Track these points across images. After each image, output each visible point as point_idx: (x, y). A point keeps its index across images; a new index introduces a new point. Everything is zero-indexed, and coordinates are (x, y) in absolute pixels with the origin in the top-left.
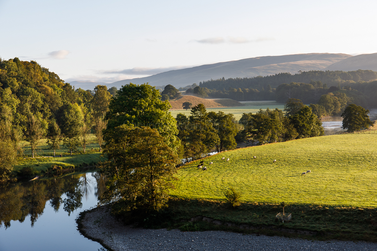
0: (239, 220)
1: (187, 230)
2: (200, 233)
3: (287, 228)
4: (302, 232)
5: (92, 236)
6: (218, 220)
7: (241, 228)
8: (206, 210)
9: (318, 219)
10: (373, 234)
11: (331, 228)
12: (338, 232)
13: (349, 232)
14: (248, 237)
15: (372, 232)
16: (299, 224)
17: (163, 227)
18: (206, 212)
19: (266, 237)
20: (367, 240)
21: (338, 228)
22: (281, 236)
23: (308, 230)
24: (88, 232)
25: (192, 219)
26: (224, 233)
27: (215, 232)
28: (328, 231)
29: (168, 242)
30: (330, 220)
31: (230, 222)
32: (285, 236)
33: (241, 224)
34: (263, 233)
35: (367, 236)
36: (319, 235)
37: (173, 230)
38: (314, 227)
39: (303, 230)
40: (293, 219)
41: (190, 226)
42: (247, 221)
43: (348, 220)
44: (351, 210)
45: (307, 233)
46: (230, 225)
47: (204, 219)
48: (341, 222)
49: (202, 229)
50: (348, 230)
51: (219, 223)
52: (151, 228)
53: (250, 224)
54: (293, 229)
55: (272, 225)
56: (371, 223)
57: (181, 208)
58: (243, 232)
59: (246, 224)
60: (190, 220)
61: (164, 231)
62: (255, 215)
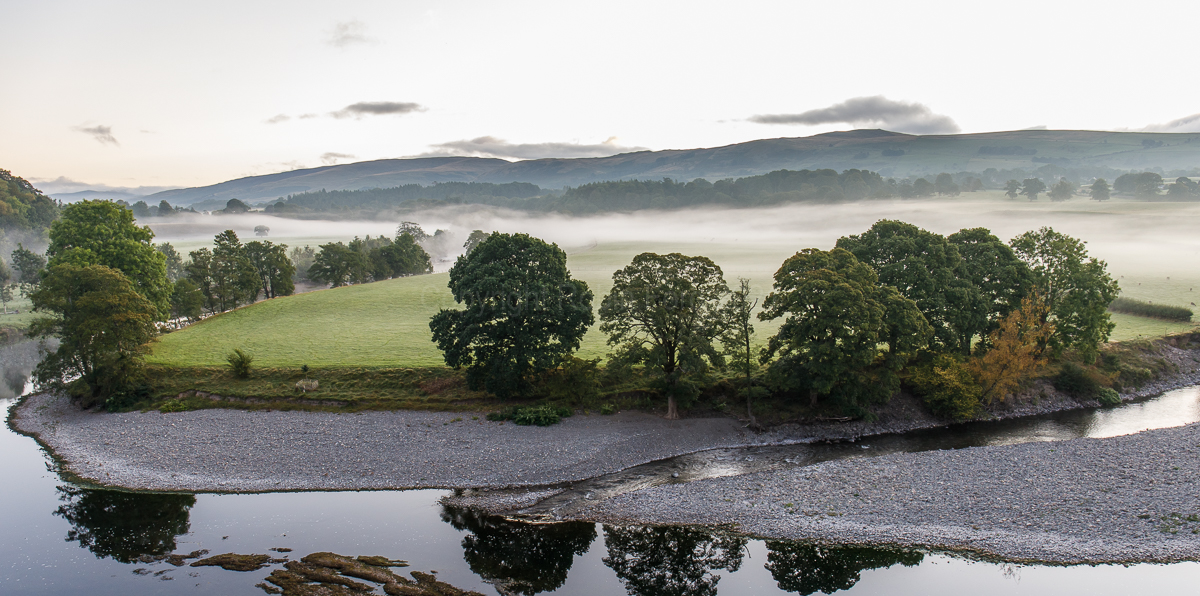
0: (246, 393)
1: (169, 411)
2: (187, 413)
3: (309, 399)
4: (329, 403)
5: (24, 429)
6: (217, 394)
7: (248, 402)
8: (202, 381)
9: (352, 386)
10: (418, 400)
11: (366, 396)
12: (375, 400)
13: (389, 400)
14: (253, 415)
15: (418, 397)
16: (326, 392)
17: (136, 410)
18: (201, 384)
19: (278, 413)
20: (408, 408)
21: (376, 396)
22: (300, 410)
23: (336, 400)
24: (21, 424)
25: (181, 396)
26: (222, 411)
27: (211, 411)
28: (362, 400)
29: (137, 428)
30: (368, 386)
31: (233, 396)
32: (305, 410)
33: (247, 398)
34: (276, 408)
35: (410, 403)
36: (350, 406)
37: (149, 413)
38: (345, 396)
39: (330, 400)
40: (320, 387)
41: (174, 405)
42: (256, 394)
43: (392, 384)
44: (398, 371)
45: (335, 404)
46: (232, 400)
47: (198, 394)
48: (382, 387)
49: (192, 408)
50: (389, 397)
51: (218, 399)
52: (119, 412)
53: (260, 398)
54: (317, 400)
55: (290, 397)
56: (419, 386)
57: (166, 381)
58: (247, 408)
59: (254, 397)
60: (177, 396)
61: (137, 414)
62: (269, 385)
